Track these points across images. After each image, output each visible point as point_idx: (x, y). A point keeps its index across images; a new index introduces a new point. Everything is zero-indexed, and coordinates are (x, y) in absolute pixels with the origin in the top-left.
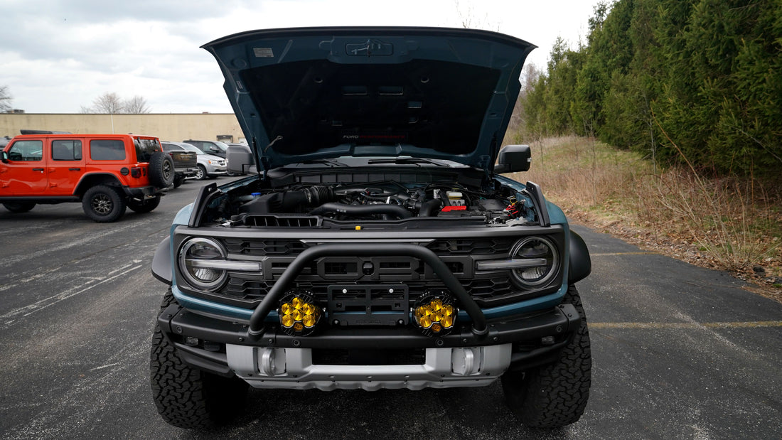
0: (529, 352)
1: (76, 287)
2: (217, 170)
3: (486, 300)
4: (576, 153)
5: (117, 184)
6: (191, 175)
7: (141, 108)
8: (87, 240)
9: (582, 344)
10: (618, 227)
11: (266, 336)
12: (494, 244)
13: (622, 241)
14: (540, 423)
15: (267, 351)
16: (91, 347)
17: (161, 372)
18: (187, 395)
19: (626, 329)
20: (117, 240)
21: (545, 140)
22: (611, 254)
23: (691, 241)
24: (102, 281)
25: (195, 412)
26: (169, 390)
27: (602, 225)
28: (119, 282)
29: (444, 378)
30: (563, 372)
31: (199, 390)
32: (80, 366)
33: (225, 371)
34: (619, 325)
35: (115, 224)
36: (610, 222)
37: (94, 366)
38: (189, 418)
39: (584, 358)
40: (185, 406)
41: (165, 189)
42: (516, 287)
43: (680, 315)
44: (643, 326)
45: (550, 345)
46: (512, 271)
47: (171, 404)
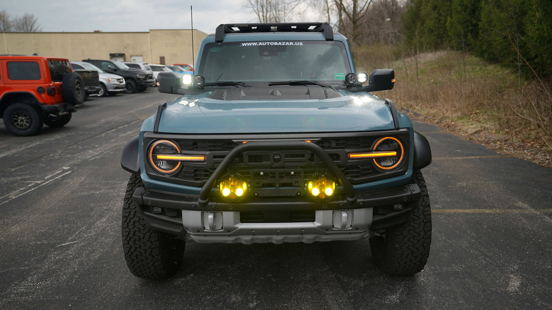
0: (385, 214)
1: (21, 189)
2: (116, 88)
3: (356, 179)
4: (450, 67)
5: (34, 102)
6: (95, 92)
7: (31, 27)
8: (14, 151)
9: (425, 213)
10: (480, 134)
11: (210, 203)
12: (360, 141)
13: (483, 146)
14: (396, 270)
15: (211, 214)
16: (51, 231)
17: (130, 236)
18: (148, 252)
19: (473, 214)
20: (42, 151)
21: (422, 55)
22: (471, 157)
23: (543, 146)
24: (41, 184)
25: (154, 264)
26: (136, 248)
27: (467, 133)
28: (56, 184)
29: (327, 232)
30: (411, 232)
31: (157, 247)
32: (49, 244)
33: (178, 231)
34: (467, 211)
35: (34, 137)
36: (474, 130)
37: (59, 243)
38: (149, 268)
39: (426, 223)
40: (147, 259)
41: (77, 105)
42: (376, 171)
43: (520, 204)
44: (488, 211)
45: (400, 210)
46: (373, 160)
47: (137, 258)
